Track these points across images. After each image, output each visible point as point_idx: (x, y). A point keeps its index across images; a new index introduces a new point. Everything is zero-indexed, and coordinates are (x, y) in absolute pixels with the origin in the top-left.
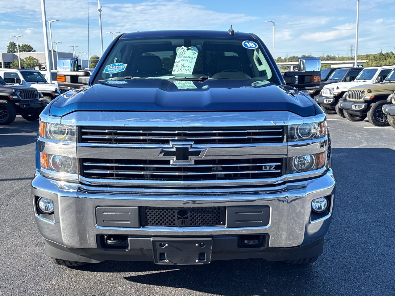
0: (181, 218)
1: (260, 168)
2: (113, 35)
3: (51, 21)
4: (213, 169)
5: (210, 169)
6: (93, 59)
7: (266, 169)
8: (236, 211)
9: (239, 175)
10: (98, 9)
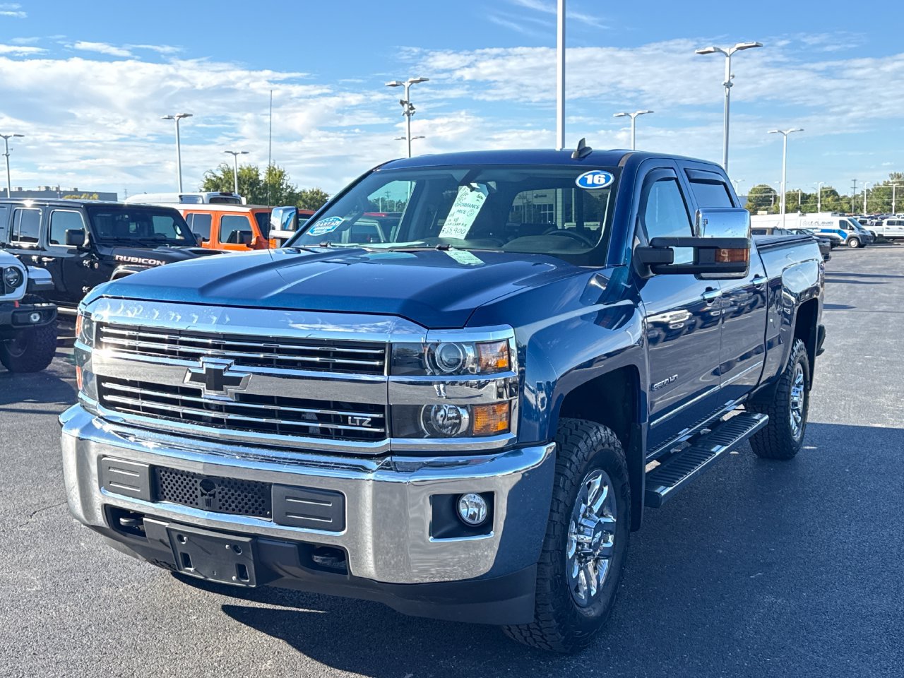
0: (206, 495)
1: (344, 420)
2: (785, 137)
3: (636, 114)
4: (303, 415)
5: (298, 416)
6: (756, 193)
7: (355, 424)
8: (287, 495)
9: (342, 431)
10: (723, 83)
